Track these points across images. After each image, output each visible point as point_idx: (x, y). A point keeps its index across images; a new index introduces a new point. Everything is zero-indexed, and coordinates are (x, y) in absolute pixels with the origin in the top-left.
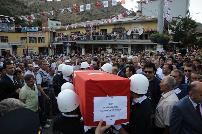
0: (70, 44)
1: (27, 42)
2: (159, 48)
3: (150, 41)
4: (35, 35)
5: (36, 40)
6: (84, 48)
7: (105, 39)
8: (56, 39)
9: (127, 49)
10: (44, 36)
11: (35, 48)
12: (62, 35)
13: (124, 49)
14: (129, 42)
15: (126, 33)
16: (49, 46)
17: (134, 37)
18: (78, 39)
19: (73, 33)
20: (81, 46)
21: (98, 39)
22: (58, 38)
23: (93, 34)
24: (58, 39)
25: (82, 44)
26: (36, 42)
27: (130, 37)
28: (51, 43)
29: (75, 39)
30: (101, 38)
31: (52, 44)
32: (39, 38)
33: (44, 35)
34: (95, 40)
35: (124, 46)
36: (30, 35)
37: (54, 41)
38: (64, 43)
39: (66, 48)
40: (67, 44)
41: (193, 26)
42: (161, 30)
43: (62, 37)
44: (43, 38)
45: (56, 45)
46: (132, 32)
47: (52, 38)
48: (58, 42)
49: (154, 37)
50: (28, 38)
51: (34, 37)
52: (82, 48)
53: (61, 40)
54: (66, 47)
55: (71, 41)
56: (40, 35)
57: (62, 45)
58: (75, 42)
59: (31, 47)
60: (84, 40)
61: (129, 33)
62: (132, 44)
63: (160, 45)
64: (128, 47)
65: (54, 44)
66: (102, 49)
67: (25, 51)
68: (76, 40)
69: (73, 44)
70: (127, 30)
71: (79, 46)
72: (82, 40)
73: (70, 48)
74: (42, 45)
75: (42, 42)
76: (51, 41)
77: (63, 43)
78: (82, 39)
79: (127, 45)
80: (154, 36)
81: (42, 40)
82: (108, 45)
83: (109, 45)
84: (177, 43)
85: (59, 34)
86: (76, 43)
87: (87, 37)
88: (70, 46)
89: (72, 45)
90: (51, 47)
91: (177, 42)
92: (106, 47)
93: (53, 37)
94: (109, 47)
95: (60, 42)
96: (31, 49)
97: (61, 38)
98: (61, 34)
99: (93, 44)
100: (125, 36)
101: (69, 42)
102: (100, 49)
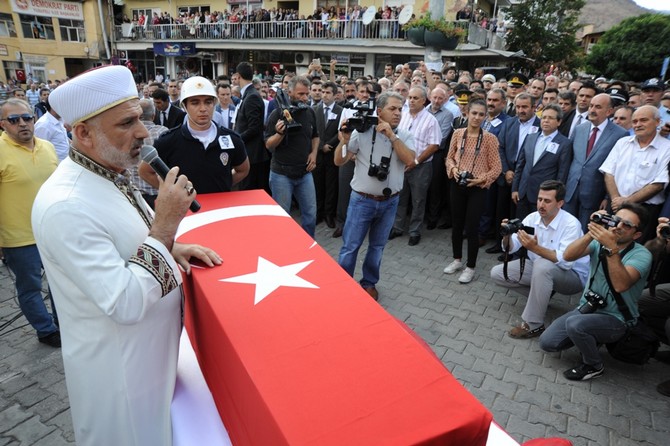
0: (177, 50)
1: (13, 34)
2: (430, 61)
3: (409, 44)
4: (46, 11)
5: (52, 29)
6: (223, 63)
7: (290, 36)
8: (127, 29)
9: (362, 69)
10: (80, 18)
11: (50, 58)
12: (146, 18)
13: (353, 69)
14: (366, 45)
15: (361, 16)
16: (103, 54)
17: (384, 31)
18: (203, 32)
19: (184, 10)
20: (215, 57)
21: (268, 35)
22: (131, 26)
23: (253, 17)
24: (133, 31)
25: (215, 50)
26: (52, 37)
27: (372, 31)
28: (109, 43)
29: (192, 32)
30: (280, 32)
31: (113, 47)
32: (62, 22)
33: (80, 12)
34: (260, 37)
35: (352, 61)
36: (22, 7)
37: (119, 36)
38: (155, 44)
39: (164, 64)
40: (166, 50)
42: (438, 8)
43: (148, 22)
44: (76, 23)
45: (129, 51)
46: (378, 16)
47: (112, 24)
48: (133, 40)
49: (417, 29)
50: (17, 19)
51: (41, 19)
52: (216, 65)
53: (144, 36)
54: (161, 60)
55: (179, 38)
56: (63, 10)
57: (149, 53)
58: (194, 43)
59: (36, 56)
60: (224, 37)
61: (368, 18)
62: (376, 55)
63: (432, 54)
64: (364, 63)
65: (122, 47)
66: (282, 67)
67: (13, 68)
68: (195, 35)
69: (186, 49)
70: (363, 5)
71: (206, 56)
72: (217, 37)
73: (177, 63)
74: (75, 50)
75: (74, 38)
76: (108, 38)
77: (152, 46)
78: (216, 32)
79: (359, 58)
80: (417, 25)
81: (73, 32)
82: (300, 55)
83: (303, 54)
85: (135, 12)
86: (198, 46)
87: (233, 28)
88: (176, 57)
89: (182, 52)
90: (109, 57)
91: (511, 53)
92: (296, 63)
93: (116, 23)
94: (305, 62)
95: (144, 40)
96: (37, 61)
97: (145, 26)
98: (142, 11)
99: (253, 51)
100: (355, 28)
101: (172, 44)
102: (278, 66)
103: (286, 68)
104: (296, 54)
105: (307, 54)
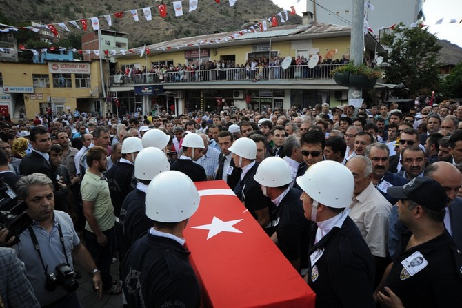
0: (151, 91)
1: (48, 86)
2: (353, 98)
3: (333, 82)
4: (68, 70)
5: (71, 80)
6: (182, 99)
7: (230, 79)
8: (118, 78)
9: (282, 101)
10: (88, 73)
11: (67, 99)
12: (131, 70)
13: (276, 101)
14: (285, 84)
15: (280, 63)
16: (101, 95)
17: (297, 74)
18: (168, 79)
19: (156, 64)
20: (176, 95)
21: (215, 78)
22: (121, 75)
23: (203, 66)
24: (121, 79)
25: (177, 90)
26: (70, 86)
27: (289, 73)
28: (105, 87)
29: (161, 78)
30: (222, 76)
31: (108, 90)
32: (77, 76)
33: (89, 69)
34: (209, 80)
35: (275, 95)
36: (54, 69)
37: (112, 83)
38: (136, 87)
39: (141, 100)
40: (143, 91)
41: (431, 48)
42: (359, 56)
43: (132, 73)
44: (87, 76)
45: (118, 92)
46: (294, 62)
47: (108, 76)
48: (122, 84)
49: (341, 74)
50: (51, 77)
51: (65, 75)
52: (177, 100)
53: (129, 82)
54: (140, 98)
55: (152, 82)
56: (78, 68)
57: (131, 92)
58: (162, 86)
59: (59, 99)
60: (183, 81)
61: (286, 65)
62: (292, 90)
63: (355, 92)
64: (284, 96)
65: (113, 90)
66: (223, 100)
67: (45, 106)
68: (163, 80)
69: (157, 90)
70: (281, 56)
71: (171, 94)
72: (178, 81)
73: (150, 99)
74: (83, 92)
75: (83, 85)
76: (105, 84)
77: (133, 88)
78: (177, 78)
79: (281, 93)
80: (342, 70)
81: (83, 81)
82: (237, 92)
83: (239, 91)
84: (394, 88)
85: (123, 67)
86: (165, 88)
87: (190, 74)
88: (150, 95)
89: (154, 92)
90: (105, 97)
91: (395, 85)
92: (234, 97)
93: (111, 75)
94: (241, 97)
95: (128, 84)
96: (59, 101)
97: (129, 75)
98: (128, 66)
99: (203, 89)
100: (277, 72)
101: (147, 87)
102: (221, 100)
103: (226, 101)
104: (234, 91)
105: (242, 91)
